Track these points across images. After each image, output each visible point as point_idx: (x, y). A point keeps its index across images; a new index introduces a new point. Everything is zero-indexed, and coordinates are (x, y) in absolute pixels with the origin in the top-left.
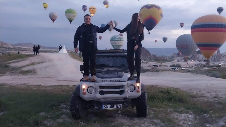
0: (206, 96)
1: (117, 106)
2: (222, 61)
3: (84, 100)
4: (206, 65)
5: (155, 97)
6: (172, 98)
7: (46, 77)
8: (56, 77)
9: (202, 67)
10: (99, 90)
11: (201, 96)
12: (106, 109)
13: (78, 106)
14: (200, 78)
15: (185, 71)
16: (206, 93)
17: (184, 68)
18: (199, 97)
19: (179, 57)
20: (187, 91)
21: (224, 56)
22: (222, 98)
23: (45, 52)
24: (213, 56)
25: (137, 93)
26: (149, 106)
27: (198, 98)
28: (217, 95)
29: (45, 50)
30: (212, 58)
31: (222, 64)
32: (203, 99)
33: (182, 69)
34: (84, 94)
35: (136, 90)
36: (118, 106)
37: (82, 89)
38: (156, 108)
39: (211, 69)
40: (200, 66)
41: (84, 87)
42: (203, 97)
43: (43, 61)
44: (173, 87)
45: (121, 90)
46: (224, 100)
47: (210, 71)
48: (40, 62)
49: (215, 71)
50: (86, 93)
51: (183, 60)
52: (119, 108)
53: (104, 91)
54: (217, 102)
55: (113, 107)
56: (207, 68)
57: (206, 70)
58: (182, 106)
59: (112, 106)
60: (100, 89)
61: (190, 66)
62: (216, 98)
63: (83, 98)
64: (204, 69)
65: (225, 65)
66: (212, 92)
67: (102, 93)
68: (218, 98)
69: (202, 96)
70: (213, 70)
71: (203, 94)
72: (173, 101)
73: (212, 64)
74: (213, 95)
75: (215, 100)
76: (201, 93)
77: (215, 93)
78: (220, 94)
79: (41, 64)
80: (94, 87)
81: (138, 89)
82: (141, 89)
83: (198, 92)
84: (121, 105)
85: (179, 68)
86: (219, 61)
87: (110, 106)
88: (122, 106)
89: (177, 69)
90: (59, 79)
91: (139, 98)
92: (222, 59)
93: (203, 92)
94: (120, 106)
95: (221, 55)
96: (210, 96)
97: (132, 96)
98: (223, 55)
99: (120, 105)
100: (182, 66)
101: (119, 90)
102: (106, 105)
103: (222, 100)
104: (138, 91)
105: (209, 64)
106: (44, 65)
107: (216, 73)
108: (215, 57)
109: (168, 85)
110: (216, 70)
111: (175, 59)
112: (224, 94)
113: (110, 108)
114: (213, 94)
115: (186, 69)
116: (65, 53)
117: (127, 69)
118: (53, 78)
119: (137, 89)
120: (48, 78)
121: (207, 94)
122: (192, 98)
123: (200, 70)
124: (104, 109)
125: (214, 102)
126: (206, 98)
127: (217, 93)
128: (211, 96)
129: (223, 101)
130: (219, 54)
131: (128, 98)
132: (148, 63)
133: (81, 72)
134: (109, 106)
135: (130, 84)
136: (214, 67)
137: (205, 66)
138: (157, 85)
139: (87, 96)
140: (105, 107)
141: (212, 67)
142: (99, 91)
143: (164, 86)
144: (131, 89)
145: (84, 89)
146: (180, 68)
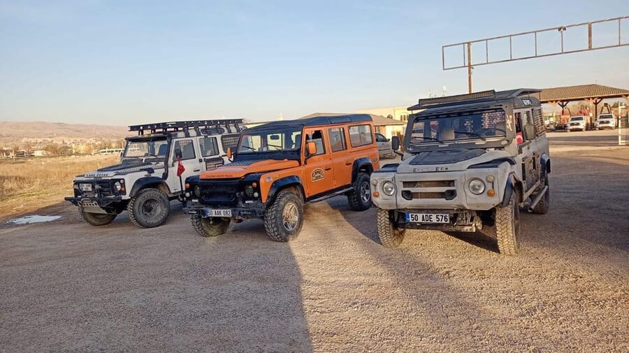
1: (437, 218)
10: (401, 188)
12: (415, 221)
25: (489, 198)
35: (487, 190)
36: (440, 218)
45: (448, 191)
50: (379, 194)
52: (443, 221)
53: (412, 191)
55: (430, 218)
59: (426, 216)
60: (404, 187)
67: (408, 195)
80: (393, 182)
81: (493, 187)
84: (447, 215)
87: (423, 216)
88: (448, 218)
94: (445, 218)
97: (478, 205)
99: (444, 215)
101: (443, 189)
102: (415, 214)
104: (490, 194)
113: (423, 220)
117: (502, 140)
119: (488, 188)
124: (411, 221)
131: (467, 208)
133: (395, 152)
134: (420, 216)
140: (412, 217)
142: (402, 191)
144: (476, 188)
145: (375, 186)
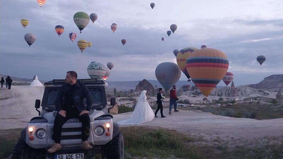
0: (205, 139)
1: (76, 156)
2: (237, 96)
3: (31, 147)
4: (220, 101)
5: (141, 142)
6: (163, 143)
7: (8, 117)
8: (23, 118)
9: (214, 103)
11: (199, 140)
13: (22, 158)
14: (204, 117)
15: (193, 109)
16: (206, 135)
17: (194, 104)
18: (197, 141)
19: (187, 92)
20: (183, 133)
21: (240, 90)
22: (223, 141)
23: (18, 84)
24: (227, 90)
25: (107, 136)
26: (131, 155)
27: (195, 142)
28: (218, 137)
29: (18, 82)
30: (226, 93)
31: (237, 99)
32: (201, 144)
33: (191, 105)
34: (32, 139)
35: (105, 133)
36: (78, 156)
37: (29, 132)
38: (139, 157)
39: (224, 105)
40: (212, 102)
41: (31, 129)
42: (200, 141)
43: (8, 97)
44: (167, 128)
46: (225, 144)
47: (224, 108)
48: (3, 97)
49: (229, 108)
50: (34, 138)
51: (192, 95)
52: (80, 158)
54: (216, 147)
55: (72, 157)
56: (219, 105)
57: (219, 107)
58: (172, 154)
59: (69, 155)
61: (200, 103)
62: (217, 142)
63: (30, 146)
64: (217, 106)
65: (240, 101)
66: (214, 134)
68: (218, 141)
69: (201, 139)
70: (227, 107)
71: (202, 137)
72: (163, 146)
73: (226, 100)
74: (213, 138)
75: (214, 144)
76: (200, 135)
77: (216, 136)
78: (222, 136)
79: (5, 100)
80: (46, 129)
81: (108, 131)
82: (113, 132)
83: (197, 135)
84: (83, 154)
85: (187, 105)
86: (234, 96)
87: (67, 155)
88: (83, 156)
89: (185, 106)
90: (25, 121)
91: (109, 143)
92: (237, 94)
93: (202, 134)
94: (81, 156)
95: (236, 89)
96: (209, 139)
97: (99, 142)
98: (238, 89)
99: (81, 154)
100: (190, 103)
102: (61, 155)
103: (222, 144)
104: (107, 135)
105: (223, 100)
106: (8, 101)
107: (231, 110)
108: (230, 91)
109: (161, 126)
110: (231, 106)
111: (183, 94)
112: (226, 136)
113: (67, 158)
114: (214, 136)
115: (195, 106)
116: (40, 87)
117: (101, 105)
118: (17, 119)
119: (106, 131)
120: (11, 119)
121: (207, 137)
122: (188, 142)
123: (212, 107)
125: (213, 147)
126: (205, 142)
127: (218, 135)
128: (211, 139)
129: (224, 146)
130: (233, 87)
131: (94, 144)
132: (150, 98)
133: (36, 109)
134: (65, 156)
135: (97, 125)
136: (229, 103)
137: (217, 102)
138: (147, 126)
139: (35, 143)
140: (59, 157)
141: (226, 103)
143: (157, 127)
144: (98, 131)
145: (31, 132)
146: (189, 105)
